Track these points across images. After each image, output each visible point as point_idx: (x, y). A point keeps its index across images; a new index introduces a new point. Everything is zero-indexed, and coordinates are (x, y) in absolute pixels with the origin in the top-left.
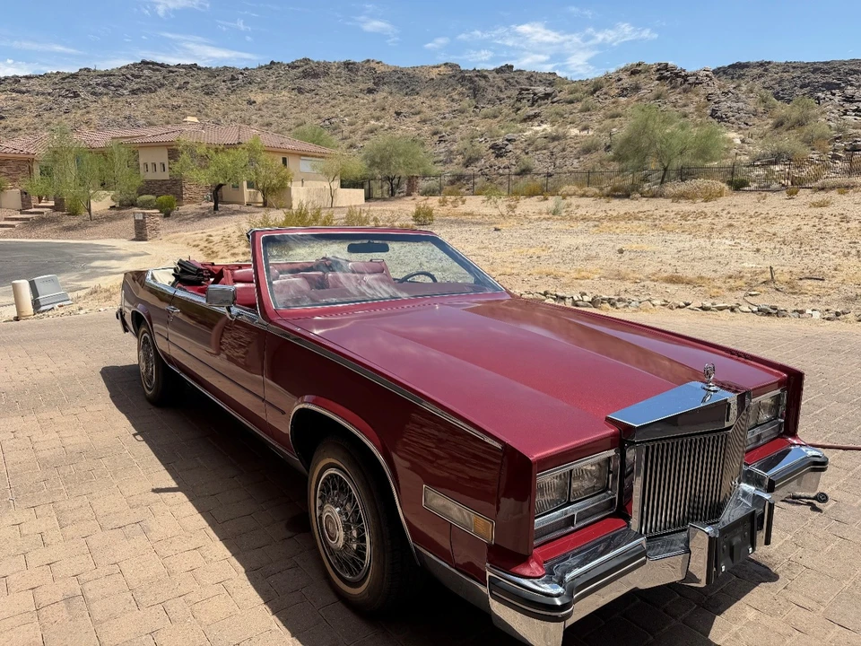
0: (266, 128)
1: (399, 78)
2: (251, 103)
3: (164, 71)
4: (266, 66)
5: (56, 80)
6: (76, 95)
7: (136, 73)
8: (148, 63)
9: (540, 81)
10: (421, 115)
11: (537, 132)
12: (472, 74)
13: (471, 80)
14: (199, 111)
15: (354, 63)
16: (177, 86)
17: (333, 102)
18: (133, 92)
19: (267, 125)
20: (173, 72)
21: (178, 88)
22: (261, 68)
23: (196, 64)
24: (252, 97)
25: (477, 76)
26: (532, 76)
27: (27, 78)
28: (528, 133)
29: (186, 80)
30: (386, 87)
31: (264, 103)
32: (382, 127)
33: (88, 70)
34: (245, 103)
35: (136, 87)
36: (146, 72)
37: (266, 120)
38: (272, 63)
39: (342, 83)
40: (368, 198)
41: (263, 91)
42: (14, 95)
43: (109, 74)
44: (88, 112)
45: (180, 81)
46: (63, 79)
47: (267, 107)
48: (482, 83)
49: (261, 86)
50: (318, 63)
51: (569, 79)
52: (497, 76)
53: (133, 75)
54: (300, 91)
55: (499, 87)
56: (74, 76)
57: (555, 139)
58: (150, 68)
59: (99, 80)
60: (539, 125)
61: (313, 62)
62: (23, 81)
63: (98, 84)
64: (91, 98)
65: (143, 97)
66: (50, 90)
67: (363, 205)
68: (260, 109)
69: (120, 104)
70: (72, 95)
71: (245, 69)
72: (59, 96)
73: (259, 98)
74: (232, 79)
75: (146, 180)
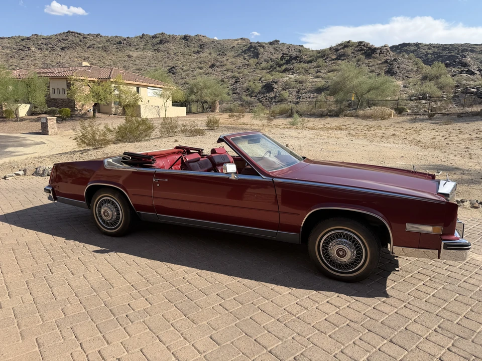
0: (138, 71)
1: (215, 45)
2: (129, 57)
3: (81, 37)
4: (139, 36)
5: (18, 40)
6: (29, 49)
7: (65, 38)
8: (72, 33)
9: (295, 50)
10: (226, 66)
11: (290, 78)
12: (256, 45)
13: (255, 48)
14: (100, 61)
15: (190, 37)
16: (88, 46)
17: (177, 58)
18: (62, 49)
20: (86, 38)
22: (137, 37)
23: (99, 34)
24: (131, 53)
25: (259, 46)
26: (290, 47)
28: (286, 79)
29: (93, 43)
30: (207, 50)
31: (137, 57)
32: (204, 73)
33: (37, 35)
34: (127, 57)
35: (63, 46)
36: (71, 38)
37: (138, 67)
38: (143, 35)
39: (183, 47)
40: (188, 112)
41: (138, 50)
43: (50, 38)
44: (35, 59)
45: (90, 43)
46: (23, 40)
47: (139, 60)
48: (262, 50)
49: (137, 47)
50: (170, 36)
51: (311, 49)
52: (270, 46)
53: (63, 39)
54: (158, 50)
55: (271, 52)
56: (28, 38)
57: (300, 82)
58: (73, 35)
59: (42, 41)
60: (292, 74)
61: (166, 35)
63: (42, 44)
64: (38, 52)
65: (68, 52)
66: (14, 46)
67: (185, 117)
68: (135, 61)
69: (54, 55)
70: (27, 49)
71: (128, 38)
72: (19, 50)
73: (135, 54)
74: (120, 43)
75: (54, 99)
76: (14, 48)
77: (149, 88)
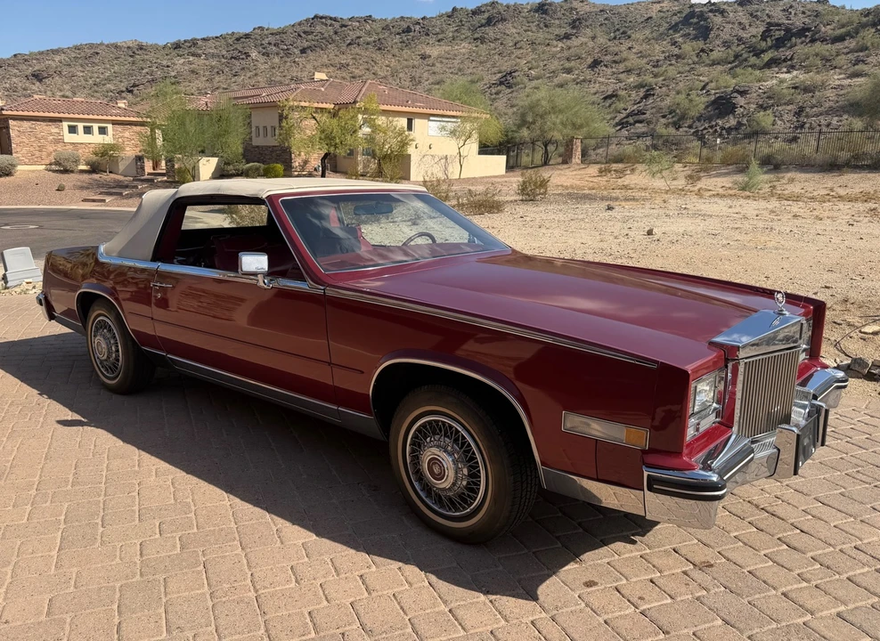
0: (437, 87)
1: (606, 19)
2: (424, 57)
3: (337, 25)
4: (446, 13)
5: (230, 41)
6: (248, 55)
7: (308, 29)
8: (322, 18)
9: (804, 13)
10: (626, 63)
11: (782, 81)
12: (705, 9)
13: (702, 16)
14: (368, 69)
15: (550, 4)
16: (348, 42)
17: (518, 52)
18: (303, 51)
19: (438, 83)
20: (346, 26)
21: (350, 44)
22: (441, 16)
23: (370, 16)
24: (428, 51)
25: (711, 11)
26: (791, 7)
27: (204, 39)
28: (769, 83)
29: (358, 35)
30: (588, 31)
31: (439, 57)
32: (574, 80)
33: (261, 28)
34: (419, 57)
35: (306, 44)
36: (319, 28)
37: (438, 78)
38: (454, 9)
39: (534, 29)
40: (510, 167)
41: (442, 43)
42: (191, 58)
43: (282, 32)
44: (256, 75)
45: (352, 35)
46: (238, 39)
47: (441, 62)
48: (718, 19)
49: (440, 37)
50: (508, 7)
51: (848, 7)
52: (740, 9)
53: (305, 32)
54: (482, 40)
55: (740, 23)
56: (247, 36)
57: (806, 90)
58: (322, 23)
59: (271, 39)
60: (788, 72)
61: (502, 5)
62: (200, 43)
63: (270, 44)
64: (262, 59)
65: (311, 55)
66: (224, 52)
67: (502, 176)
68: (433, 65)
69: (288, 64)
70: (244, 56)
71: (424, 18)
72: (232, 58)
73: (435, 51)
74: (408, 30)
75: (257, 147)
76: (223, 56)
77: (431, 118)
